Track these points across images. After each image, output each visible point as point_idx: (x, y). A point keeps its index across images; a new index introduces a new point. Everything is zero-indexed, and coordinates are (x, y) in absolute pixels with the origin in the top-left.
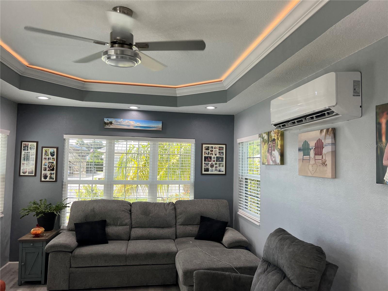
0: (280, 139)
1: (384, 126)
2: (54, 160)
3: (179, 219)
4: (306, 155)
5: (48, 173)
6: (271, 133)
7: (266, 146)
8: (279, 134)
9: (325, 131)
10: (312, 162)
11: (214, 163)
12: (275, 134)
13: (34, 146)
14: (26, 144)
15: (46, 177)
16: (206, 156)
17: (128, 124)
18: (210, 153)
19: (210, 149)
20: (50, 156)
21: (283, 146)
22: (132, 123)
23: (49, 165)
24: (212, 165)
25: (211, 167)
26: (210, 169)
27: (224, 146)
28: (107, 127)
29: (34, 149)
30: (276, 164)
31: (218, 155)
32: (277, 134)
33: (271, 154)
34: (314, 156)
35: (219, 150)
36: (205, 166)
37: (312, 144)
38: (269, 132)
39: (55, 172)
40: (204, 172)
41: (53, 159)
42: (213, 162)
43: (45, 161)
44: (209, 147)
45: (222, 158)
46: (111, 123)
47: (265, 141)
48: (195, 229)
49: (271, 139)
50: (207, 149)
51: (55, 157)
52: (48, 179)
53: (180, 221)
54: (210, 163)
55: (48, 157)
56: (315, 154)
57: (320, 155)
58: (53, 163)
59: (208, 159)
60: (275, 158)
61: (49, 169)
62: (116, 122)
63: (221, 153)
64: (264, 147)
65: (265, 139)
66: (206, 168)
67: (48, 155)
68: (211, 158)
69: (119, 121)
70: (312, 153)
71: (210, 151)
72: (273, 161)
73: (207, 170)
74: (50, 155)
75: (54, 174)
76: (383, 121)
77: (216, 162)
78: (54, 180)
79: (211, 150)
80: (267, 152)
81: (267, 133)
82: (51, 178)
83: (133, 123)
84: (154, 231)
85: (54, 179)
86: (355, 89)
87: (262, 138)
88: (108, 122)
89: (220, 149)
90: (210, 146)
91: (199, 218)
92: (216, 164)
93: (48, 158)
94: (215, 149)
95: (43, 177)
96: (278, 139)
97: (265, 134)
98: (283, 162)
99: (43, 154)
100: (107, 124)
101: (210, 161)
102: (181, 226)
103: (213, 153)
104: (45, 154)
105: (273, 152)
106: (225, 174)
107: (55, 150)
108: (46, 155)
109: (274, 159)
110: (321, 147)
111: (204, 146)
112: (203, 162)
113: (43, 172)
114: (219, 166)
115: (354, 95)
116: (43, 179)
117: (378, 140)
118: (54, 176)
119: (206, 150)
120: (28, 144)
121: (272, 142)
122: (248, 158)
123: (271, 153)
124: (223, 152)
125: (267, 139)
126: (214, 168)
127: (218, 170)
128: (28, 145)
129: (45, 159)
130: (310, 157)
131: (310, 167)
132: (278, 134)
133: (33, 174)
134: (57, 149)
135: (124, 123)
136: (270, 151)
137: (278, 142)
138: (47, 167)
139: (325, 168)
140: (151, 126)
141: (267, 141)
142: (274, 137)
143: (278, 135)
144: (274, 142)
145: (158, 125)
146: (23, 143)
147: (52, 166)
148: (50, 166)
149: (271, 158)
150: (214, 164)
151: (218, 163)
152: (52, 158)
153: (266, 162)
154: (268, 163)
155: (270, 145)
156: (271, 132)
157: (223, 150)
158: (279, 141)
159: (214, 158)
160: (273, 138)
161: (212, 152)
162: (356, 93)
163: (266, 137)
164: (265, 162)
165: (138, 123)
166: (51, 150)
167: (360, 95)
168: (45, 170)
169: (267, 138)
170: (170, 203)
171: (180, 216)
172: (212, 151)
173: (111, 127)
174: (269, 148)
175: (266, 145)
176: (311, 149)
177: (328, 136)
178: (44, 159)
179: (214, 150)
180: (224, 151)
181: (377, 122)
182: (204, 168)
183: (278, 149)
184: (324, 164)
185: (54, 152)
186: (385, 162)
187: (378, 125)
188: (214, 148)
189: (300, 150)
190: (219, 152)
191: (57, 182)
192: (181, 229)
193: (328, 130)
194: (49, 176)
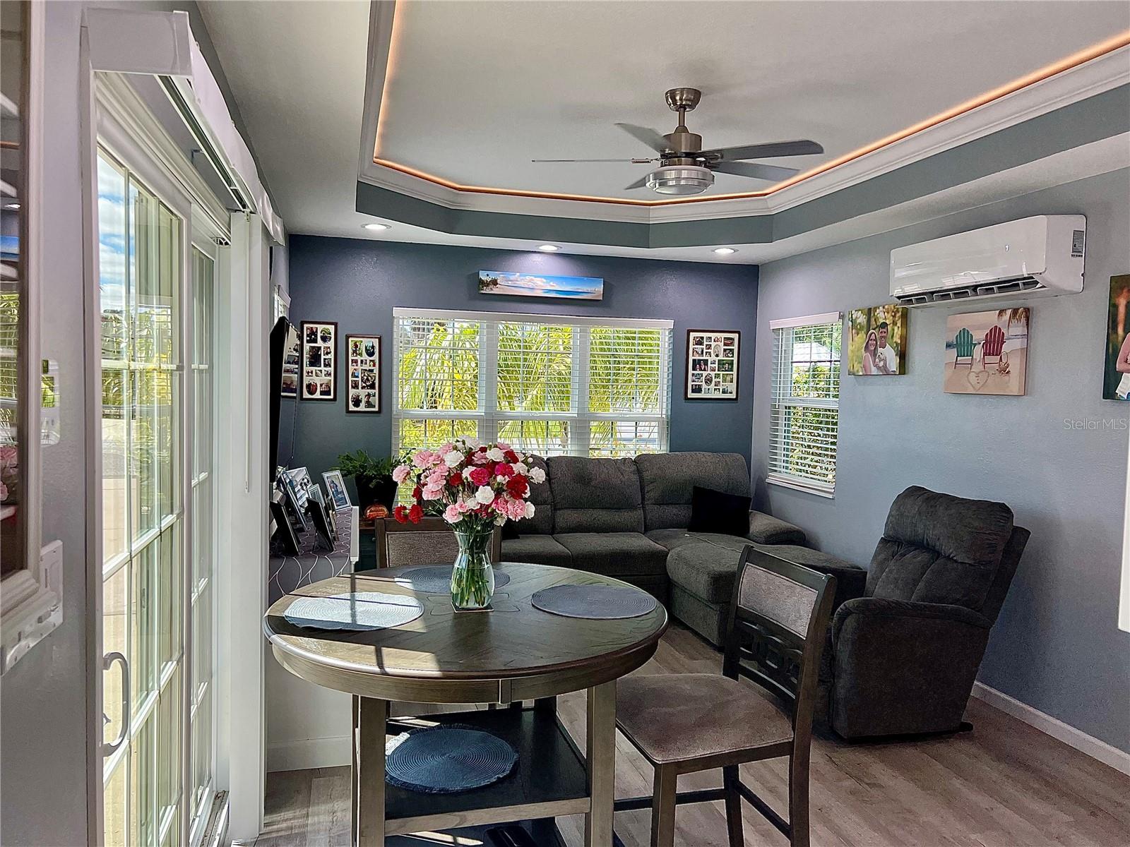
0: (899, 324)
1: (1122, 310)
2: (374, 365)
3: (648, 492)
4: (964, 356)
5: (362, 393)
6: (878, 310)
7: (861, 339)
8: (899, 315)
9: (1009, 312)
10: (978, 367)
11: (713, 374)
12: (888, 313)
13: (330, 334)
14: (312, 328)
15: (357, 402)
16: (697, 358)
17: (531, 285)
18: (705, 351)
19: (705, 343)
20: (365, 357)
21: (904, 338)
22: (540, 283)
23: (364, 375)
24: (708, 380)
25: (706, 382)
26: (704, 386)
27: (735, 336)
28: (486, 291)
29: (330, 339)
30: (886, 372)
31: (721, 357)
32: (893, 314)
33: (874, 354)
34: (982, 357)
35: (725, 345)
36: (694, 381)
37: (979, 336)
38: (870, 309)
39: (377, 391)
40: (691, 395)
41: (372, 363)
42: (711, 373)
43: (356, 367)
44: (702, 338)
45: (731, 363)
46: (495, 282)
47: (858, 327)
48: (684, 512)
49: (876, 322)
50: (699, 342)
51: (376, 357)
52: (362, 408)
53: (652, 495)
54: (705, 373)
55: (362, 358)
56: (985, 354)
57: (997, 355)
58: (371, 371)
59: (700, 365)
60: (886, 360)
61: (364, 385)
62: (505, 279)
63: (727, 352)
64: (856, 339)
65: (860, 324)
66: (696, 385)
67: (361, 355)
68: (706, 362)
69: (511, 279)
70: (978, 352)
71: (704, 347)
72: (879, 368)
73: (697, 389)
74: (364, 353)
75: (374, 396)
76: (1122, 303)
77: (717, 372)
78: (376, 409)
79: (707, 345)
80: (863, 350)
81: (866, 311)
82: (369, 404)
83: (542, 281)
84: (603, 516)
85: (374, 407)
86: (1075, 246)
87: (852, 321)
88: (489, 280)
89: (728, 342)
90: (705, 335)
91: (690, 489)
92: (717, 376)
93: (362, 361)
94: (717, 343)
95: (352, 401)
96: (894, 323)
97: (860, 312)
98: (903, 368)
99: (350, 351)
100: (487, 284)
101: (705, 370)
102: (656, 507)
103: (712, 351)
104: (354, 352)
105: (880, 350)
106: (736, 399)
107: (376, 342)
108: (356, 353)
109: (881, 364)
110: (998, 341)
111: (692, 335)
112: (691, 371)
113: (352, 392)
114: (724, 381)
115: (1072, 255)
116: (352, 408)
117: (1110, 330)
118: (375, 400)
119: (696, 344)
120: (317, 328)
121: (877, 329)
122: (792, 362)
123: (874, 352)
124: (732, 350)
125: (865, 323)
126: (712, 386)
127: (721, 390)
128: (317, 331)
129: (355, 362)
130: (972, 359)
131: (972, 377)
132: (895, 314)
133: (330, 395)
134: (380, 339)
135: (520, 283)
136: (872, 348)
137: (893, 330)
138: (360, 379)
139: (1007, 378)
140: (580, 291)
141: (866, 326)
142: (885, 319)
143: (894, 316)
144: (885, 330)
145: (595, 289)
146: (306, 326)
147: (369, 378)
148: (365, 378)
149: (874, 361)
150: (713, 378)
151: (722, 373)
152: (371, 361)
153: (860, 370)
154: (865, 371)
155: (873, 335)
156: (875, 309)
157: (732, 344)
158: (896, 328)
159: (713, 363)
160: (882, 321)
161: (709, 349)
162: (1076, 252)
163: (862, 319)
164: (856, 369)
165: (551, 283)
166: (367, 342)
167: (1082, 256)
168: (356, 386)
169: (865, 321)
170: (625, 459)
171: (651, 486)
172: (709, 347)
173: (496, 291)
174: (870, 342)
175: (862, 335)
176: (975, 345)
177: (1014, 321)
178: (352, 363)
179: (713, 344)
180: (735, 348)
181: (1111, 302)
182: (692, 385)
183: (895, 345)
184: (1004, 371)
185: (373, 347)
186: (1119, 366)
187: (1113, 307)
188: (715, 341)
189: (949, 346)
190: (725, 350)
191: (381, 415)
192: (655, 512)
193: (1015, 311)
194: (364, 400)
